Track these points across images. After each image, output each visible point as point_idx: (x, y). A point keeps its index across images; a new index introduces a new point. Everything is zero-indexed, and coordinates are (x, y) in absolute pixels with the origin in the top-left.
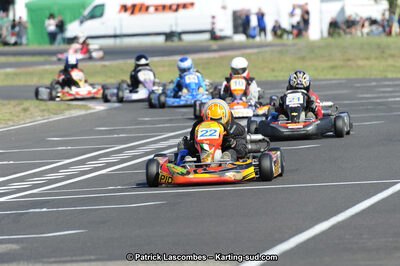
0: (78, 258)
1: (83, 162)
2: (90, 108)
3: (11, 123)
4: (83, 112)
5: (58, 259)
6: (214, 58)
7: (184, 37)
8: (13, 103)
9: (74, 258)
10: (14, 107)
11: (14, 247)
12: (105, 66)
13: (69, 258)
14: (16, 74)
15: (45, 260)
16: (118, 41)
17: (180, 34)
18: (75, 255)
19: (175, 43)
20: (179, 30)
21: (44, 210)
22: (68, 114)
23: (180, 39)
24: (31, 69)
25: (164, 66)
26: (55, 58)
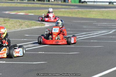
4: (40, 27)
6: (114, 10)
7: (114, 3)
12: (78, 11)
16: (95, 3)
17: (113, 2)
19: (111, 5)
20: (113, 1)
23: (113, 4)
24: (56, 10)
26: (72, 7)
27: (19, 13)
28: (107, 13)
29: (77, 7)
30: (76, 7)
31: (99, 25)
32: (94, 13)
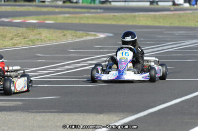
0: (48, 111)
1: (78, 63)
2: (97, 36)
3: (55, 41)
4: (93, 38)
5: (37, 111)
6: (170, 15)
8: (60, 31)
9: (46, 111)
10: (60, 33)
11: (20, 103)
12: (114, 16)
13: (43, 111)
14: (69, 17)
15: (31, 111)
16: (127, 4)
17: (157, 2)
18: (47, 109)
19: (155, 6)
21: (46, 85)
22: (85, 38)
23: (157, 4)
24: (77, 15)
25: (143, 17)
26: (93, 11)
27: (29, 20)
28: (163, 19)
29: (102, 11)
30: (99, 10)
31: (176, 34)
32: (142, 18)
